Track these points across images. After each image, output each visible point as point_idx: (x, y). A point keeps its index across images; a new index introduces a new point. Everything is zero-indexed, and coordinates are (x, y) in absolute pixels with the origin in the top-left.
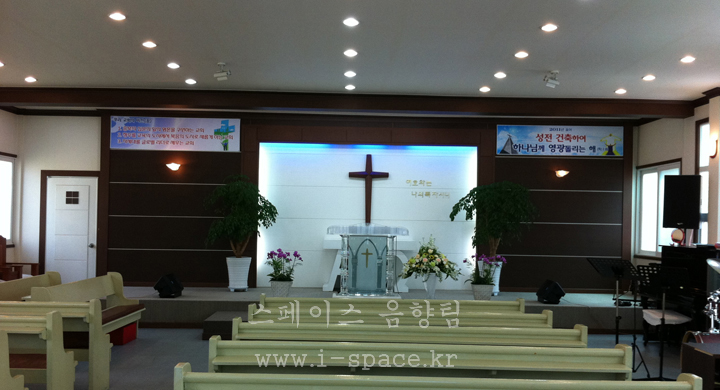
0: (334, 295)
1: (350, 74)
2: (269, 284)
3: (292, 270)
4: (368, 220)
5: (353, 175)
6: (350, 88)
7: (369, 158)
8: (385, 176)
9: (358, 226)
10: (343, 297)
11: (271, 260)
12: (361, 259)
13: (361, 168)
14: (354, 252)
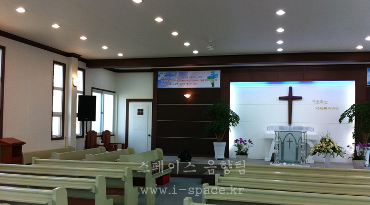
0: (271, 163)
1: (280, 42)
2: (236, 157)
3: (247, 149)
4: (290, 122)
5: (281, 98)
6: (280, 50)
7: (291, 89)
8: (300, 98)
9: (284, 126)
10: (276, 165)
11: (236, 144)
12: (286, 144)
13: (286, 94)
14: (282, 140)
